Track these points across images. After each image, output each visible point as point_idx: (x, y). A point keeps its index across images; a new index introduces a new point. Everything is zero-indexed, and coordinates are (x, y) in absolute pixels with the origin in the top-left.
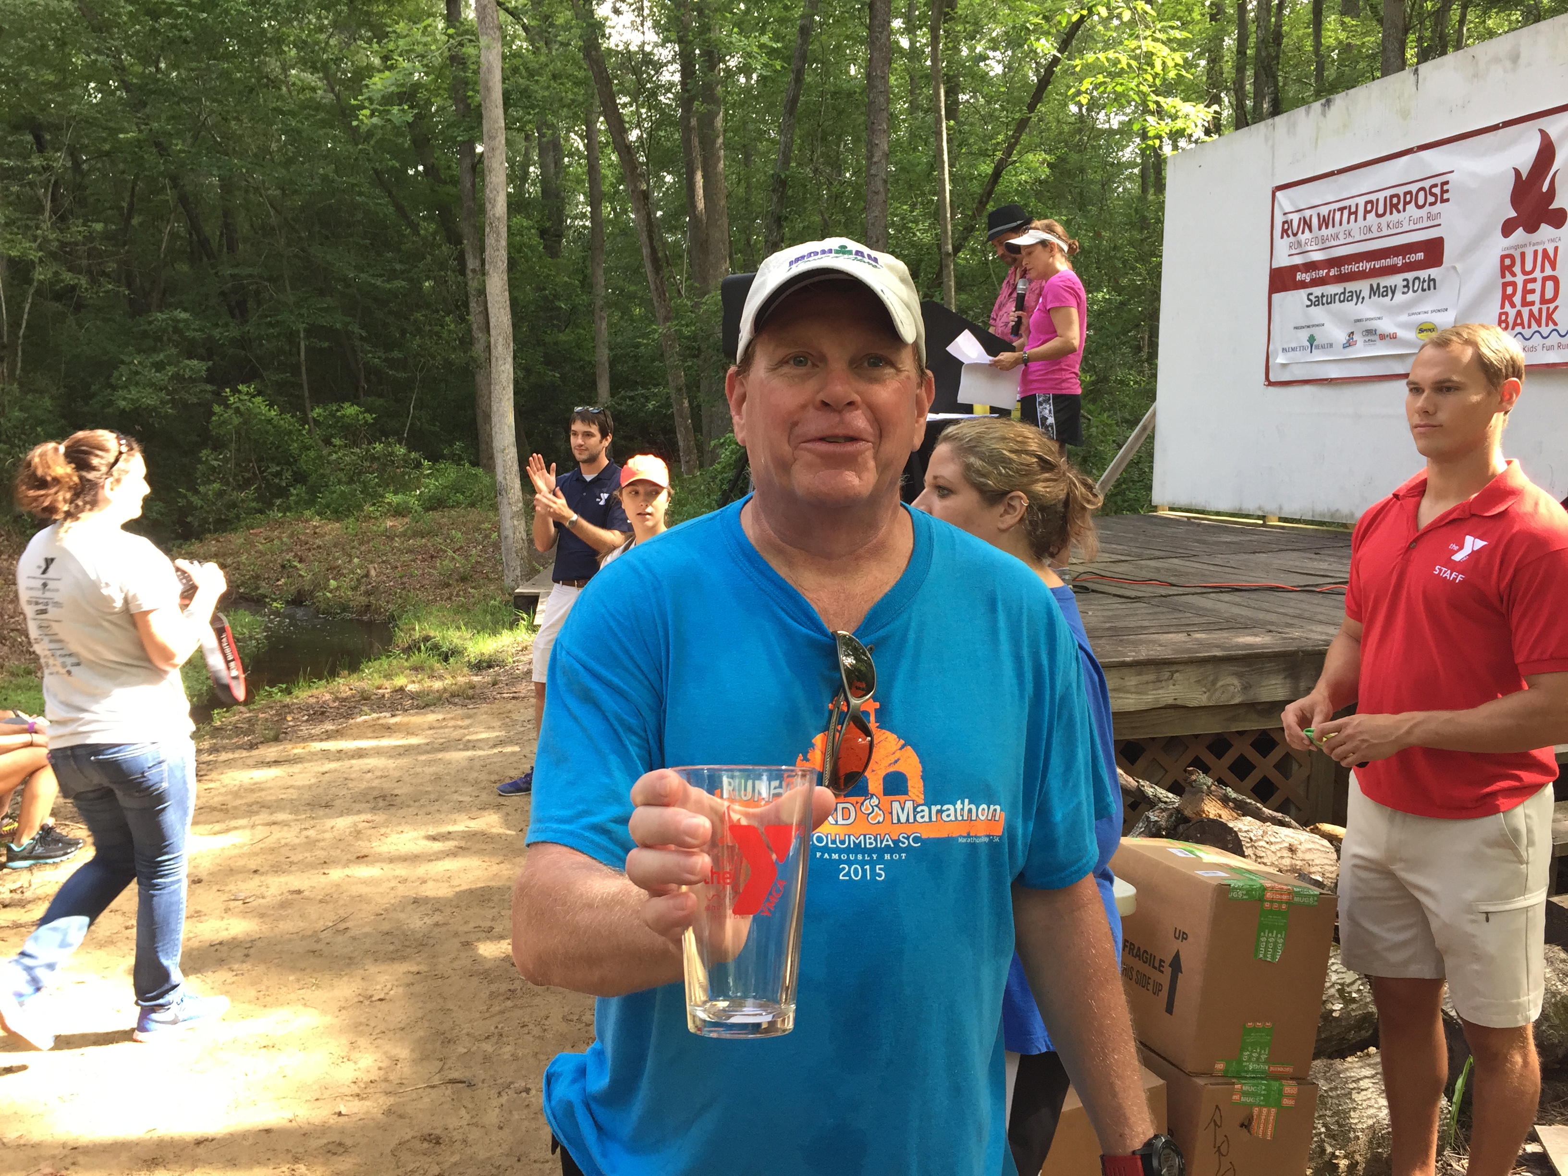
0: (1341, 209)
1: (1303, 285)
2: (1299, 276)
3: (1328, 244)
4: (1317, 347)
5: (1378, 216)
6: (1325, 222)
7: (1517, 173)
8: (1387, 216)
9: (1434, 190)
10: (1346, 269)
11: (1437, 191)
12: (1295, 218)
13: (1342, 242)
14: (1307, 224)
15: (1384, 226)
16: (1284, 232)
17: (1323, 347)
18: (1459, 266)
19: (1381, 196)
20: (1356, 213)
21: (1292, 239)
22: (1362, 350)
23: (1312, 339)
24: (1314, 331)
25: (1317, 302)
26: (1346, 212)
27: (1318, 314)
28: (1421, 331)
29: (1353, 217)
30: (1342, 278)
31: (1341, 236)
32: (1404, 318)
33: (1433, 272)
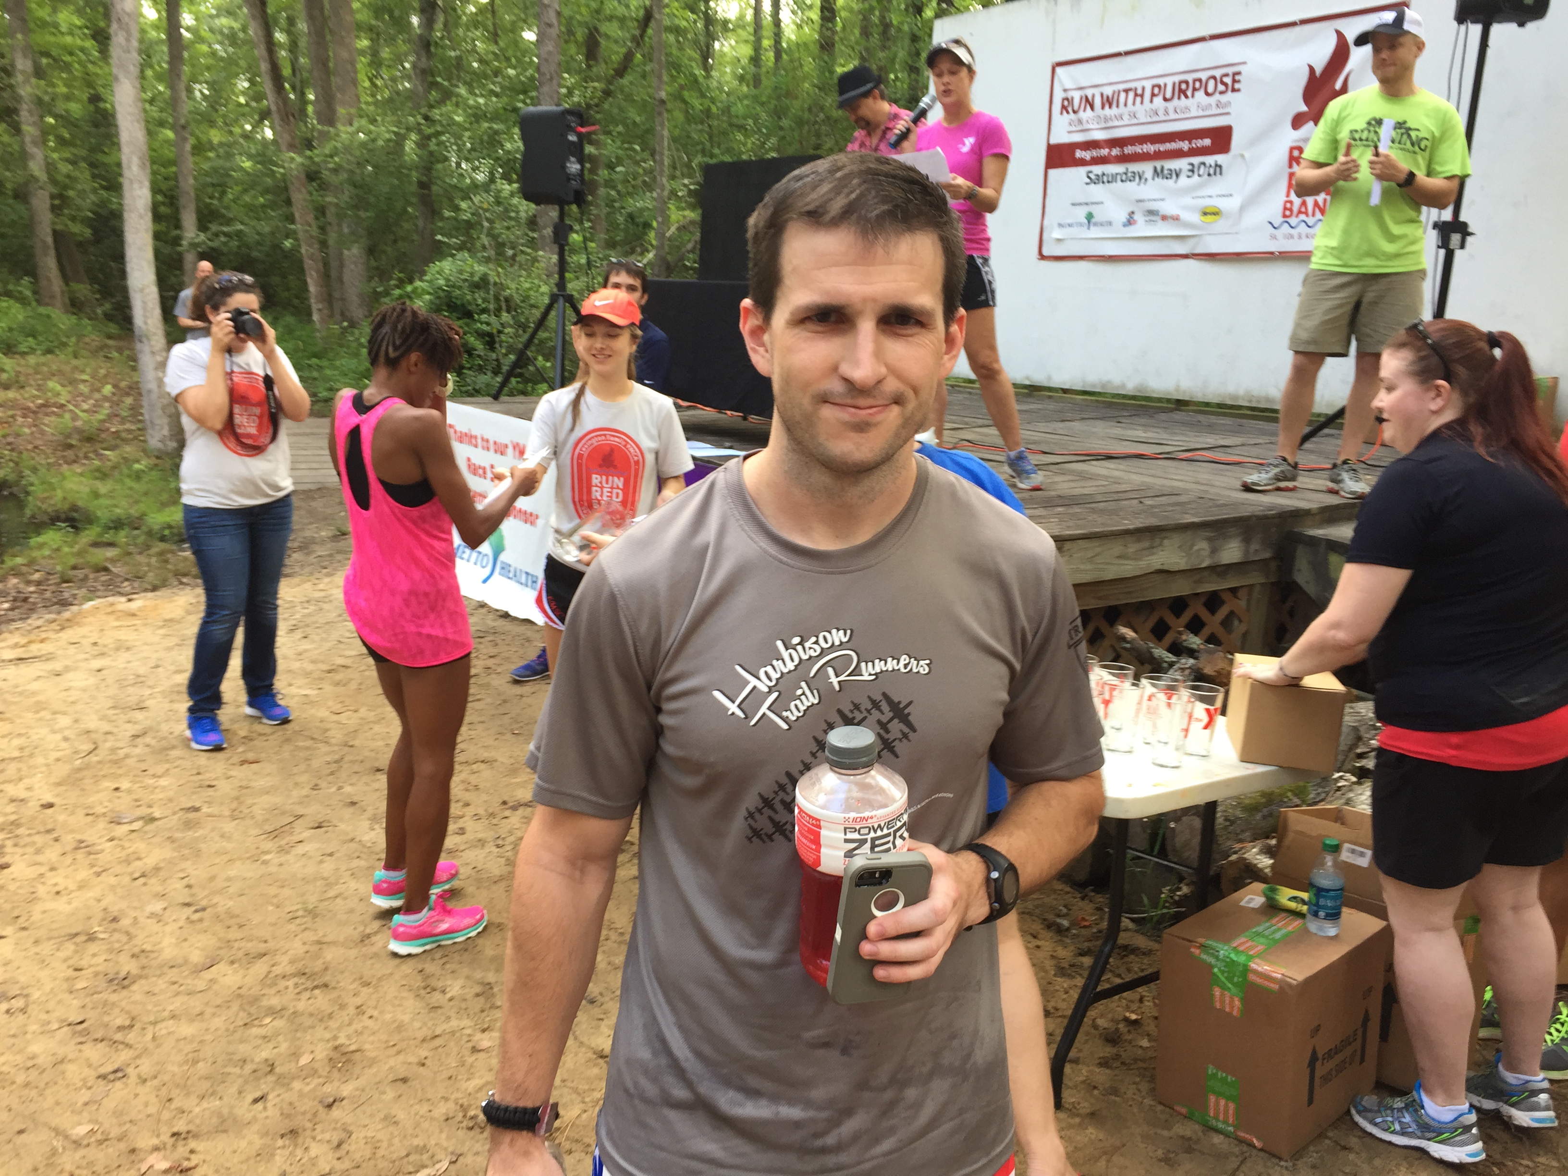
0: (1126, 91)
1: (1082, 163)
2: (1079, 154)
3: (1111, 124)
4: (1095, 224)
5: (1165, 99)
6: (1108, 102)
7: (1312, 69)
8: (1175, 101)
9: (1225, 80)
10: (1129, 150)
11: (1228, 80)
12: (1076, 96)
13: (1126, 122)
14: (1089, 102)
15: (1171, 111)
16: (1064, 108)
17: (1102, 225)
18: (1247, 155)
19: (1169, 81)
20: (1142, 96)
21: (1072, 116)
22: (1142, 228)
23: (1090, 217)
24: (1093, 209)
25: (1098, 180)
26: (1131, 95)
27: (1097, 191)
28: (1205, 214)
29: (1138, 99)
30: (1123, 159)
31: (1126, 117)
32: (1187, 200)
33: (1220, 158)
